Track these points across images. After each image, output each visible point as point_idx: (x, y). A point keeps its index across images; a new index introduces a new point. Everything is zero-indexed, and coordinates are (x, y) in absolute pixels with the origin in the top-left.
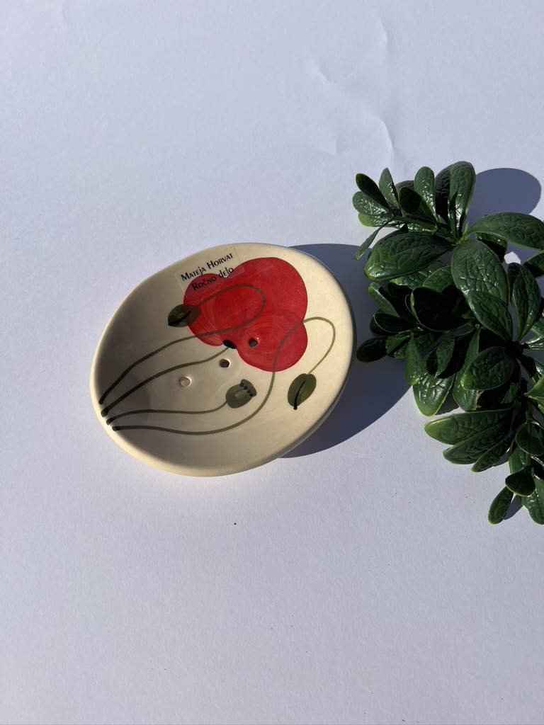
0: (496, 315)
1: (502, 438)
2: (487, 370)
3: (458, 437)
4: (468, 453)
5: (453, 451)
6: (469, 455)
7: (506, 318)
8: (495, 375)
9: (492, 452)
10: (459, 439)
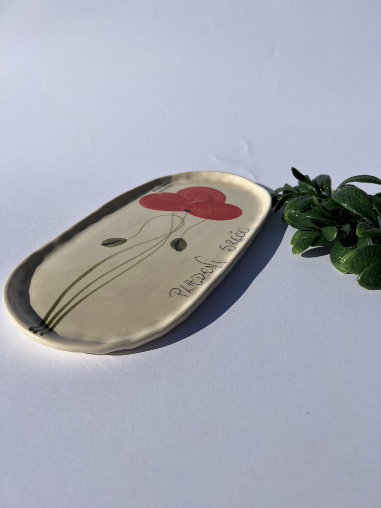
0: (365, 211)
3: (365, 265)
7: (371, 212)
10: (365, 267)
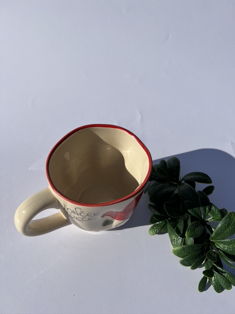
1: (202, 256)
2: (194, 230)
3: (185, 255)
4: (189, 261)
5: (183, 260)
6: (189, 262)
7: (198, 210)
8: (197, 232)
9: (198, 261)
10: (185, 256)
